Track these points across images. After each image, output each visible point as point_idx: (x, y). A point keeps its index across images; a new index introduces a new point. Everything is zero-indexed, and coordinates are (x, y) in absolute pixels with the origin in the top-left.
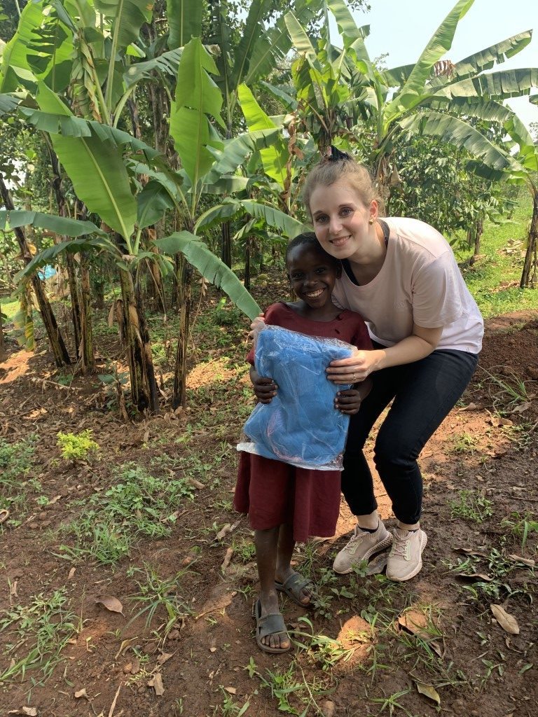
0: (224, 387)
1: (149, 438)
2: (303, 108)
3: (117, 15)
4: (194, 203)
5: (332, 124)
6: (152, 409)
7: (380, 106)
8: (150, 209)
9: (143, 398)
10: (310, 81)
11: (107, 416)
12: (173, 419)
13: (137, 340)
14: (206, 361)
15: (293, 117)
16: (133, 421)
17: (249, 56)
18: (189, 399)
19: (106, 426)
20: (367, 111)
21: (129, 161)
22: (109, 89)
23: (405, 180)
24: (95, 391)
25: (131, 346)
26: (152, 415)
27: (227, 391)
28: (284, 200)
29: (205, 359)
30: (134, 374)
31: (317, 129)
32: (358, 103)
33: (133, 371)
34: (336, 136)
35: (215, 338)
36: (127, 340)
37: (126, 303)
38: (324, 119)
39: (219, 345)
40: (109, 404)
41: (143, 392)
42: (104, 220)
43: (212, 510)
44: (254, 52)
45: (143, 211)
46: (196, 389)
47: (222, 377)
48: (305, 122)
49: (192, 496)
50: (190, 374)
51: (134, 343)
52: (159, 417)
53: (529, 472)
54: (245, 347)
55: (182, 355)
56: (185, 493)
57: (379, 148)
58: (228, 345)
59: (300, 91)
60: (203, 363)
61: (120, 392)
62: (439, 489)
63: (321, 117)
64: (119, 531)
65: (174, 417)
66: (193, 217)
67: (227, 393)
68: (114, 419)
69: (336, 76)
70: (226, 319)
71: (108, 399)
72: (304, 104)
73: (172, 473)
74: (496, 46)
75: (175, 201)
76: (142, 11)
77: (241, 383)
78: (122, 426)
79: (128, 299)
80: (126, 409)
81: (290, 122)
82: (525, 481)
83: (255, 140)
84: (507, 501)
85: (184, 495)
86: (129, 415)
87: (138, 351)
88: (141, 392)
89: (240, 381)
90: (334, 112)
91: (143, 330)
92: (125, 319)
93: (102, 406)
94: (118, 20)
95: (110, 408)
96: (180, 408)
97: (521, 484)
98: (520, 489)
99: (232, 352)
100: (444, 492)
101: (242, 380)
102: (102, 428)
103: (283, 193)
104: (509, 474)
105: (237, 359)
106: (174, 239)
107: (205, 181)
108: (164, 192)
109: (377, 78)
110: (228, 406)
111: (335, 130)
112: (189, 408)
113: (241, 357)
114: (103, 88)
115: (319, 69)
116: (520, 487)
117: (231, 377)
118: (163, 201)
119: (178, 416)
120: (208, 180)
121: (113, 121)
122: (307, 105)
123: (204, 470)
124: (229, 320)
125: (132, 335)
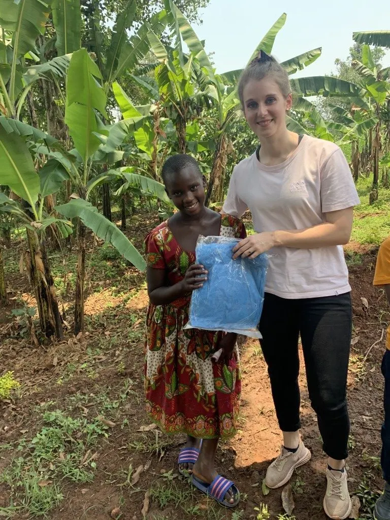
0: (114, 313)
1: (58, 363)
2: (164, 100)
3: (17, 30)
4: (86, 174)
5: (186, 111)
6: (58, 336)
7: (220, 99)
8: (50, 182)
9: (49, 326)
10: (169, 81)
11: (20, 343)
12: (75, 344)
13: (43, 282)
14: (99, 291)
15: (156, 106)
16: (42, 346)
17: (118, 56)
18: (86, 325)
19: (21, 351)
20: (210, 102)
21: (31, 144)
22: (12, 87)
23: (237, 149)
24: (8, 321)
25: (38, 287)
26: (58, 342)
27: (116, 316)
28: (152, 167)
29: (97, 289)
30: (41, 308)
31: (175, 115)
32: (204, 95)
33: (41, 306)
34: (189, 120)
35: (103, 271)
36: (34, 282)
37: (32, 254)
38: (180, 108)
39: (107, 277)
40: (21, 333)
41: (49, 322)
42: (12, 190)
43: (126, 452)
44: (122, 54)
45: (44, 183)
46: (92, 315)
47: (112, 304)
48: (165, 111)
49: (106, 435)
50: (86, 303)
51: (40, 284)
52: (64, 343)
53: (372, 402)
54: (128, 278)
55: (80, 291)
56: (100, 433)
57: (221, 129)
58: (113, 276)
59: (161, 88)
60: (96, 293)
61: (31, 324)
62: (307, 422)
63: (178, 107)
64: (46, 477)
65: (76, 342)
66: (85, 186)
67: (117, 317)
68: (27, 345)
69: (188, 77)
70: (111, 255)
71: (20, 327)
72: (165, 97)
73: (86, 410)
74: (297, 57)
75: (70, 174)
76: (37, 28)
77: (128, 309)
78: (34, 350)
79: (34, 251)
80: (36, 335)
81: (155, 110)
82: (370, 410)
83: (128, 126)
84: (361, 431)
85: (99, 435)
86: (39, 340)
87: (44, 289)
88: (48, 323)
89: (126, 307)
90: (188, 103)
91: (48, 276)
92: (32, 266)
93: (16, 334)
94: (17, 34)
95: (22, 336)
96: (80, 333)
97: (367, 413)
98: (367, 418)
99: (118, 283)
100: (312, 424)
101: (127, 306)
102: (17, 354)
103: (151, 162)
104: (357, 404)
105: (123, 288)
106: (71, 206)
107: (93, 158)
108: (61, 167)
109: (216, 78)
110: (119, 330)
111: (188, 117)
112: (87, 333)
113: (125, 287)
114: (7, 86)
115: (175, 73)
116: (368, 416)
117: (119, 303)
118: (60, 174)
119: (79, 340)
120: (96, 157)
121: (17, 112)
122: (167, 98)
123: (113, 408)
124: (113, 256)
125: (39, 278)
